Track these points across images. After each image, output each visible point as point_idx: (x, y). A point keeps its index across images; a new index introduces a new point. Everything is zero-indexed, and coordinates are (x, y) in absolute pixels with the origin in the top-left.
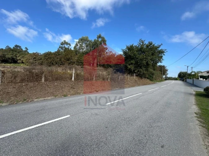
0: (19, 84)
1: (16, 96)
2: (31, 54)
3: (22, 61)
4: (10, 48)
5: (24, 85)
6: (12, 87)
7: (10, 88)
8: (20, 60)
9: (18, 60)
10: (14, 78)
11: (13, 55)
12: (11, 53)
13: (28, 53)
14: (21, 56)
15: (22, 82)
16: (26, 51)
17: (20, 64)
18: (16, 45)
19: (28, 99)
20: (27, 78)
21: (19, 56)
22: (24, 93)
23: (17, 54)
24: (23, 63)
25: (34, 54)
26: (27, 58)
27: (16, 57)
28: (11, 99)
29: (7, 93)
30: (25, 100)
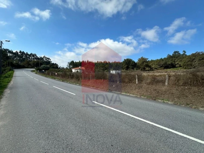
0: (182, 87)
1: (179, 98)
2: (189, 56)
3: (180, 65)
4: (170, 56)
5: (187, 89)
6: (175, 89)
7: (174, 90)
8: (178, 64)
9: (176, 65)
10: (178, 81)
11: (172, 61)
12: (171, 60)
13: (186, 55)
14: (179, 60)
15: (185, 86)
16: (184, 54)
17: (177, 68)
18: (175, 51)
19: (191, 105)
20: (190, 82)
21: (177, 61)
22: (187, 97)
23: (175, 60)
24: (180, 66)
25: (193, 55)
26: (184, 61)
27: (175, 62)
28: (175, 100)
29: (172, 93)
30: (188, 104)
